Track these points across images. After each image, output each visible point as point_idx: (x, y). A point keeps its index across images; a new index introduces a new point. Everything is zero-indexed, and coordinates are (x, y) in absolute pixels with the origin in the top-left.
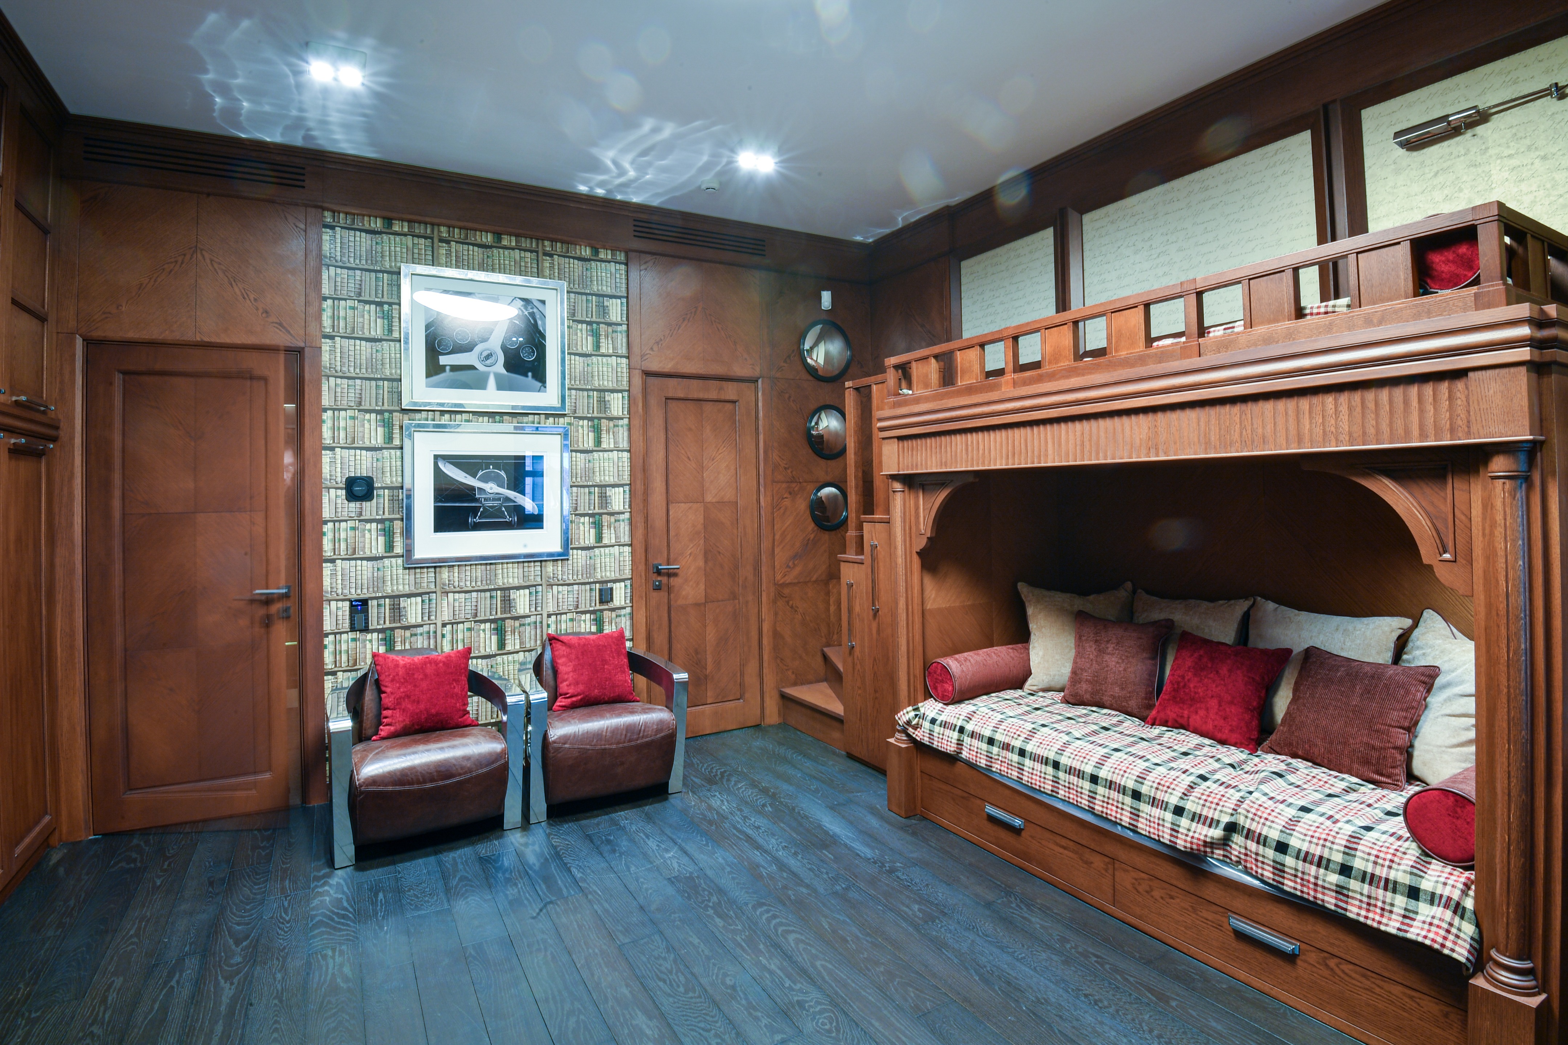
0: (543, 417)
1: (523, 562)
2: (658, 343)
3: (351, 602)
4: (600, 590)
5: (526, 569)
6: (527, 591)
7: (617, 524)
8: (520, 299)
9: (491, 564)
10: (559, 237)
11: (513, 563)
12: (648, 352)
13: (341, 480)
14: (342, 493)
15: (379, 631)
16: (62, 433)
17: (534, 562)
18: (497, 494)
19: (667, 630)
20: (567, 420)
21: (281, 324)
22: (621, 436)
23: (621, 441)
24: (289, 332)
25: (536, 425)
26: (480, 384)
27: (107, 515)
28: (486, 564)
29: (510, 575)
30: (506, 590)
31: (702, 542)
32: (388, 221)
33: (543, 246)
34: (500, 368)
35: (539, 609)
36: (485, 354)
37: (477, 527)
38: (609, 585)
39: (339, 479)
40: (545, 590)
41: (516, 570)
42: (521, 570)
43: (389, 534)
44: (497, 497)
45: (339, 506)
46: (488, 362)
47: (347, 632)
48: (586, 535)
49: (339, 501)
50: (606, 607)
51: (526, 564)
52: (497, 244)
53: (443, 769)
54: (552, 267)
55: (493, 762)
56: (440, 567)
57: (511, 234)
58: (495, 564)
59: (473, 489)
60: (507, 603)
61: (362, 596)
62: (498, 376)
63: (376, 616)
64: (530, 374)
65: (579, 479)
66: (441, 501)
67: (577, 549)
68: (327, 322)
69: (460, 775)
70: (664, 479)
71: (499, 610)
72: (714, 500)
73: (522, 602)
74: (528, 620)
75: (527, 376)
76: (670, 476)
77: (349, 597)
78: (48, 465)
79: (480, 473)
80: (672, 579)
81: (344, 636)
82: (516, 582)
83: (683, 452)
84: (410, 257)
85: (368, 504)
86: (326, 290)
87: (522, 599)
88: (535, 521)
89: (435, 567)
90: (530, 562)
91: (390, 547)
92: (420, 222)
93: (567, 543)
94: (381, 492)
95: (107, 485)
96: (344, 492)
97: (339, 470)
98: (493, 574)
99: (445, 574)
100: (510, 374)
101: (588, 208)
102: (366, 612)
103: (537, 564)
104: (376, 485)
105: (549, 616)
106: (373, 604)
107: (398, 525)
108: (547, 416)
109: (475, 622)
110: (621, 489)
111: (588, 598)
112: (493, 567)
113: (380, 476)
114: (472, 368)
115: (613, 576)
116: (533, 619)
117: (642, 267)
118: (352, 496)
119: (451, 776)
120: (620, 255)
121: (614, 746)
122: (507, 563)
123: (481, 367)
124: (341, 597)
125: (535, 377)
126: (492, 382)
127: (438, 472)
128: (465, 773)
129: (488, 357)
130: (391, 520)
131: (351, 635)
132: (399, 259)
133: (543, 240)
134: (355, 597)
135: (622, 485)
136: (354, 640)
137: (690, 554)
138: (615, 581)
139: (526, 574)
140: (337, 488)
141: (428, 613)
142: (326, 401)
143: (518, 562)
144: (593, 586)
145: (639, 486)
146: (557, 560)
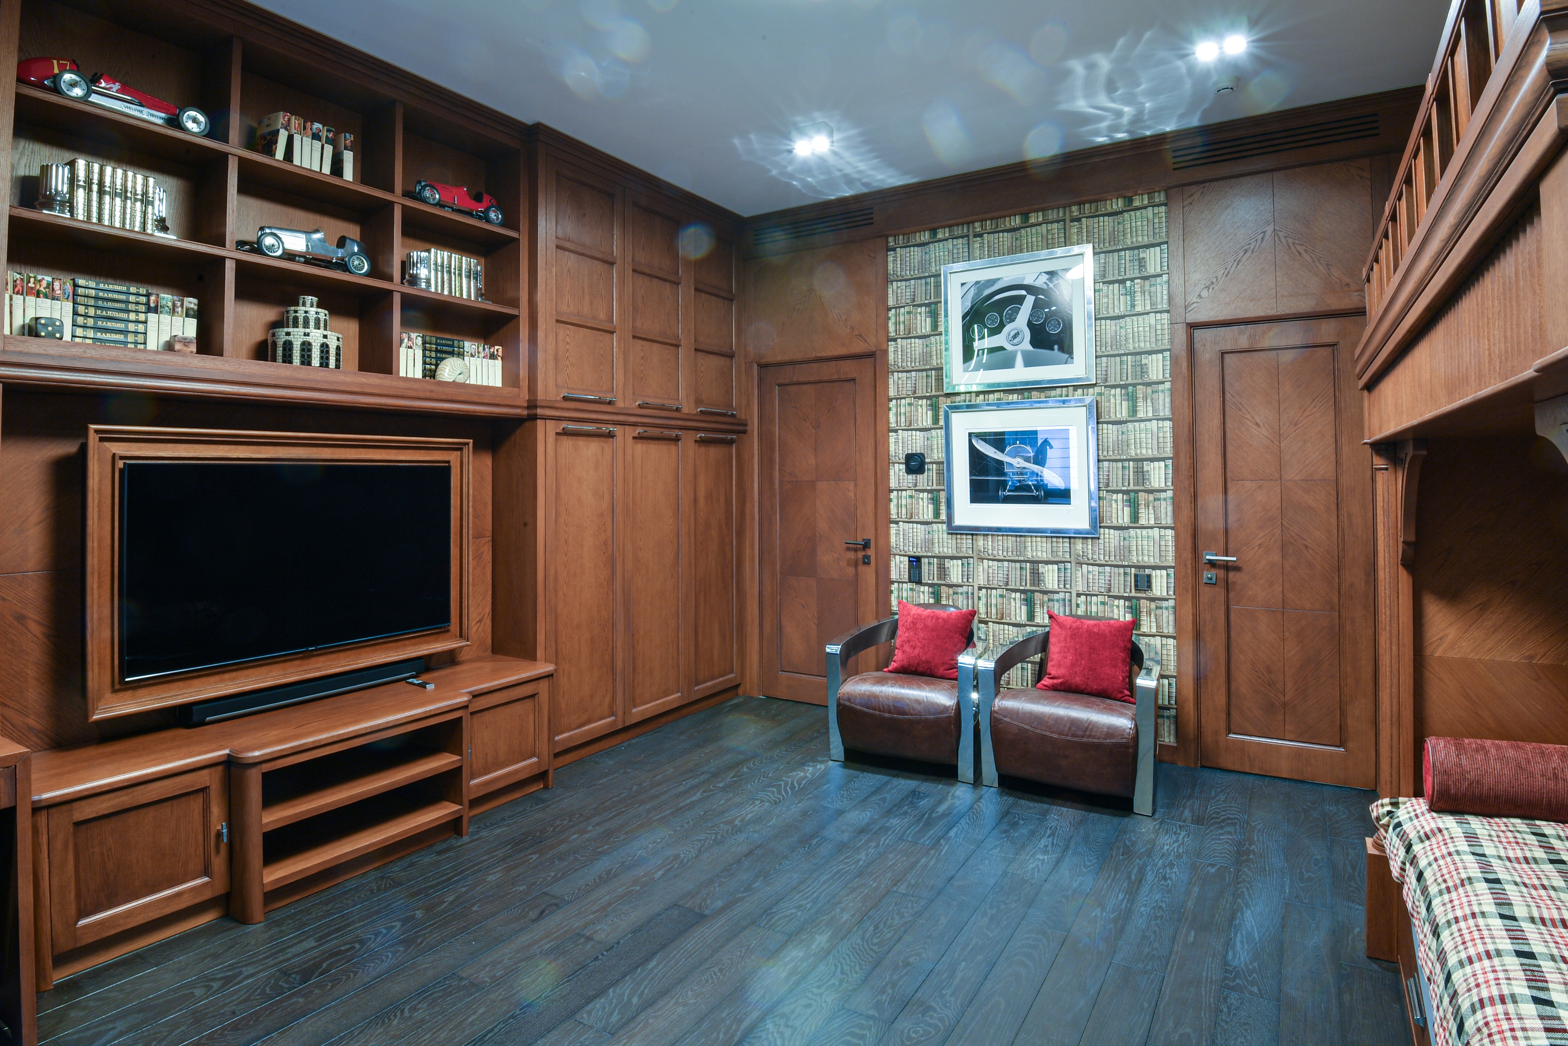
0: (1071, 389)
1: (1052, 537)
2: (1208, 288)
3: (909, 557)
4: (1136, 576)
5: (1054, 545)
6: (1055, 567)
7: (1157, 503)
8: (1045, 273)
9: (1021, 536)
10: (1084, 199)
11: (1041, 537)
12: (1195, 300)
13: (902, 457)
14: (903, 467)
15: (930, 585)
16: (748, 428)
17: (1063, 537)
18: (1024, 468)
19: (1223, 636)
20: (1097, 390)
21: (860, 335)
22: (1161, 402)
23: (1161, 408)
24: (865, 341)
25: (1064, 398)
26: (1008, 363)
27: (772, 482)
28: (1016, 536)
29: (1039, 549)
30: (1035, 562)
31: (1278, 531)
32: (934, 231)
33: (1071, 212)
34: (1026, 345)
35: (1068, 586)
36: (1012, 334)
37: (1007, 500)
38: (1147, 571)
39: (901, 456)
40: (1074, 568)
41: (1044, 545)
42: (1049, 545)
43: (936, 502)
44: (1022, 472)
45: (901, 478)
46: (1016, 341)
47: (906, 583)
48: (1120, 513)
49: (901, 474)
50: (1144, 595)
51: (1054, 540)
52: (1026, 224)
53: (899, 705)
54: (1080, 232)
55: (940, 713)
56: (977, 535)
57: (1037, 211)
58: (1025, 536)
59: (1001, 463)
60: (1036, 577)
61: (917, 554)
62: (1025, 355)
63: (928, 571)
64: (1056, 347)
65: (1111, 453)
66: (975, 475)
67: (1109, 528)
68: (891, 327)
69: (911, 715)
70: (1219, 451)
71: (1028, 581)
72: (1297, 478)
73: (1051, 577)
74: (1056, 596)
75: (1053, 349)
76: (1229, 448)
77: (908, 553)
78: (737, 450)
79: (1008, 449)
80: (1231, 574)
81: (905, 585)
82: (1044, 556)
83: (1248, 416)
84: (951, 258)
85: (921, 476)
86: (891, 302)
87: (1051, 574)
88: (1062, 496)
89: (972, 535)
90: (1059, 537)
91: (937, 514)
92: (958, 225)
93: (1097, 521)
94: (930, 466)
95: (771, 461)
96: (904, 466)
97: (901, 448)
98: (1023, 546)
99: (980, 541)
100: (1036, 350)
101: (1116, 156)
102: (919, 567)
103: (1065, 540)
104: (927, 460)
105: (1079, 595)
106: (925, 561)
107: (943, 495)
108: (1076, 388)
109: (1007, 590)
110: (1162, 464)
111: (1122, 584)
112: (1023, 539)
113: (929, 452)
114: (1002, 348)
115: (1152, 561)
116: (1061, 595)
117: (1186, 203)
118: (910, 470)
119: (903, 713)
120: (1159, 196)
121: (1055, 736)
122: (1036, 537)
123: (1009, 347)
124: (903, 553)
125: (1062, 349)
126: (1019, 360)
127: (972, 448)
128: (916, 715)
129: (1015, 337)
130: (938, 491)
131: (910, 585)
132: (942, 261)
133: (1070, 206)
134: (912, 554)
135: (1163, 459)
136: (912, 590)
137: (1260, 545)
138: (1155, 568)
139: (1055, 549)
140: (899, 463)
141: (967, 575)
142: (892, 393)
143: (1047, 537)
144: (1128, 570)
145: (1185, 461)
146: (1087, 538)
